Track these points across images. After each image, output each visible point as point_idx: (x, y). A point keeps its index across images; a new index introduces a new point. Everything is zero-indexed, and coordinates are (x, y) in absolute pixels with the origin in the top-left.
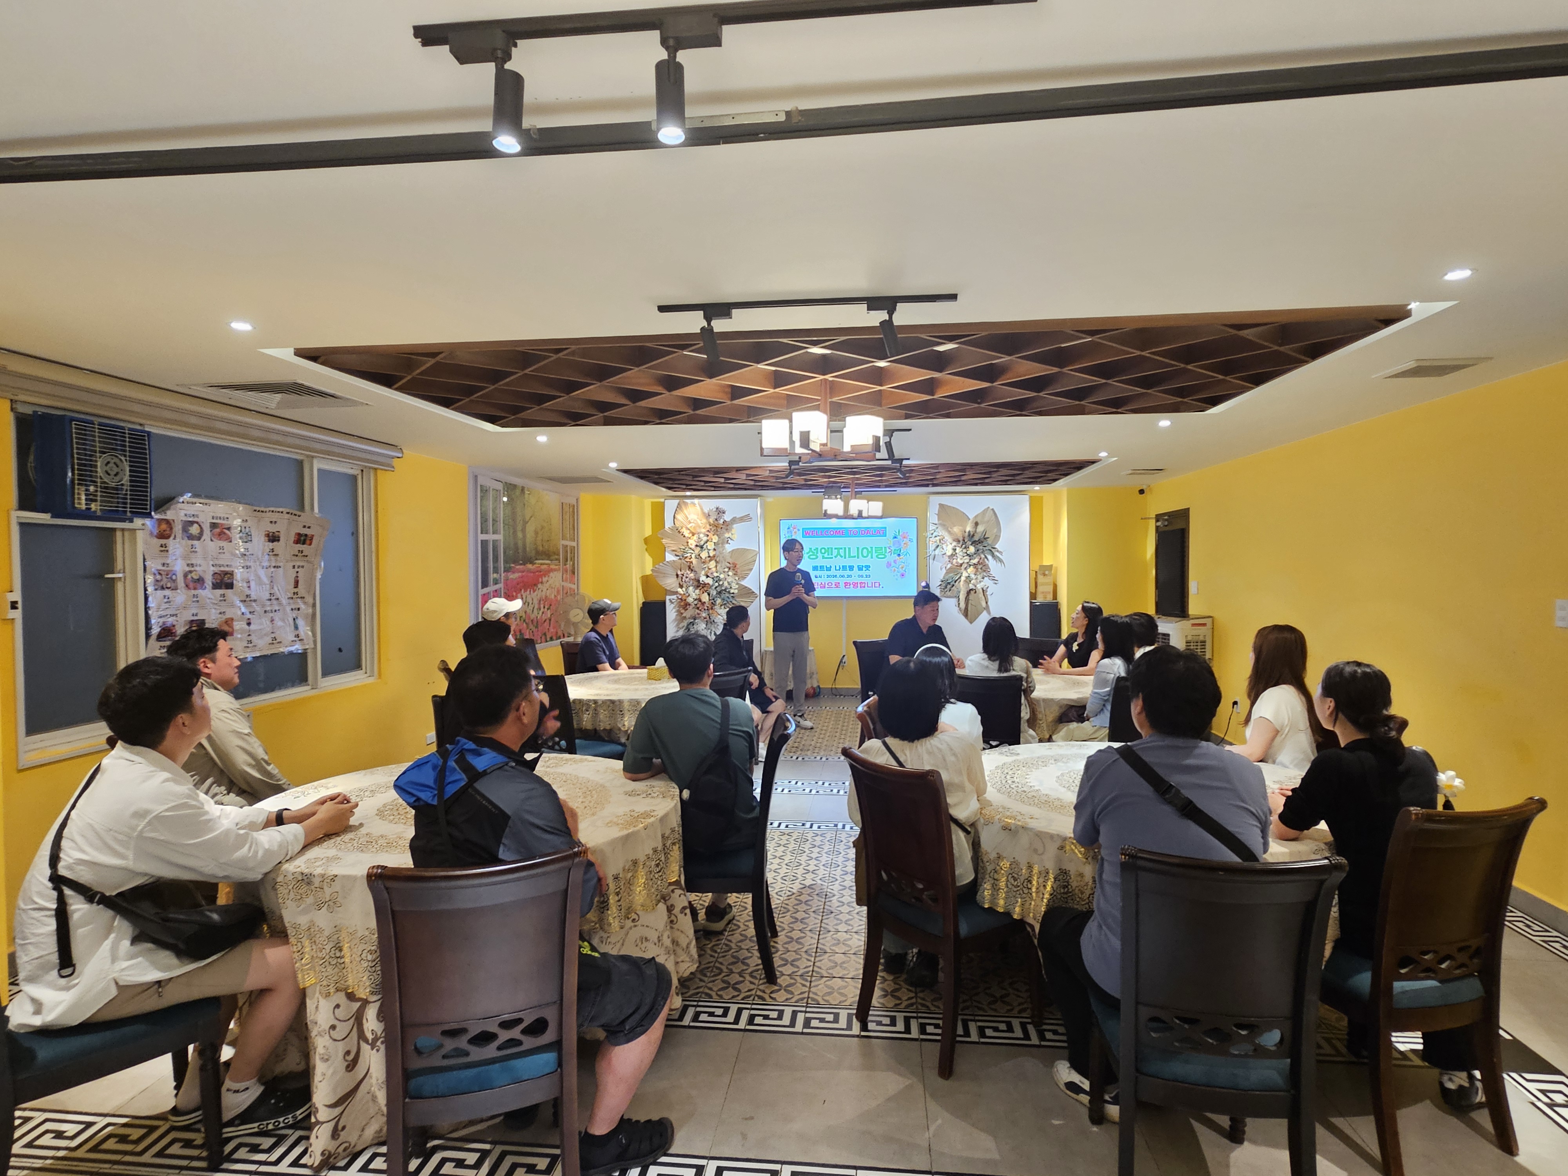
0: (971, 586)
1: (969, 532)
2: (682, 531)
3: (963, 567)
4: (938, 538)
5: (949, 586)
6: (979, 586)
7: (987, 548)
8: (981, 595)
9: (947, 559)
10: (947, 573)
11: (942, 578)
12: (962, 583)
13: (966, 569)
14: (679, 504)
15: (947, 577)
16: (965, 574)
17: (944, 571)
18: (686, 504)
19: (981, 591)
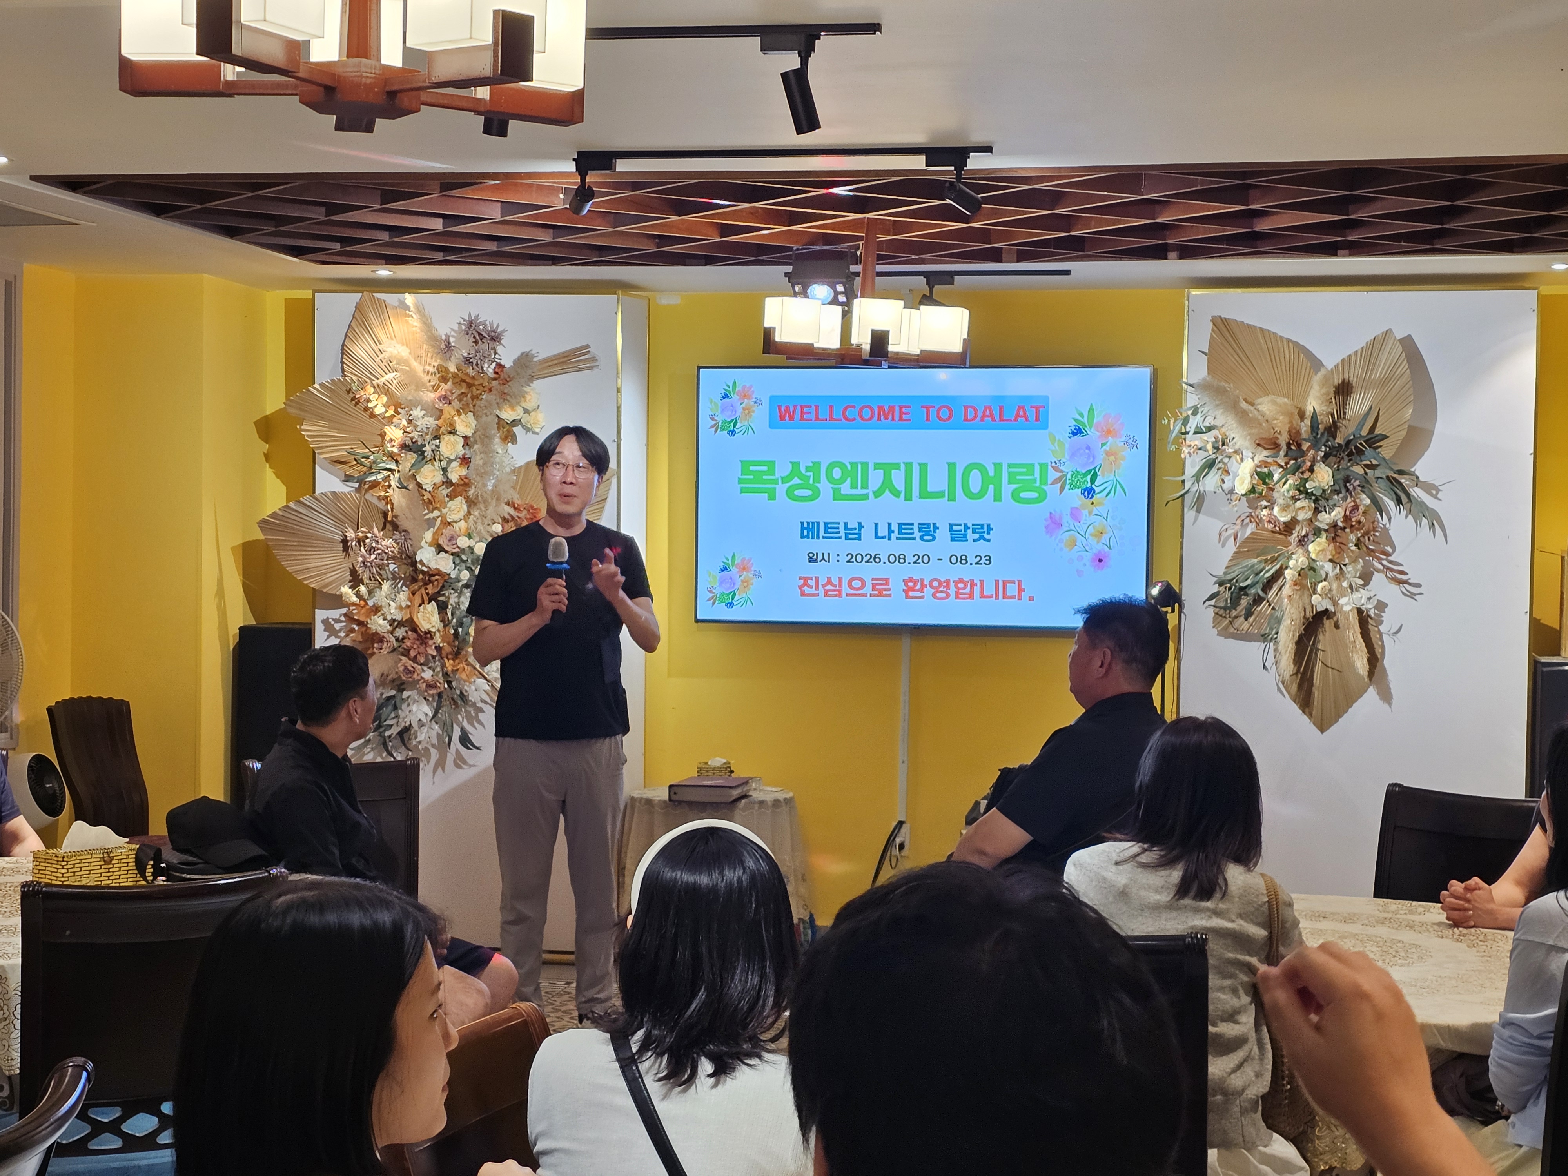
0: (1319, 602)
1: (1314, 416)
2: (362, 395)
3: (1294, 538)
4: (1209, 437)
5: (1244, 602)
6: (1347, 604)
7: (1378, 473)
8: (1354, 633)
9: (1243, 507)
10: (1238, 555)
11: (1220, 572)
12: (1287, 590)
13: (1302, 542)
14: (358, 307)
15: (1237, 570)
16: (1298, 561)
17: (1231, 548)
18: (381, 307)
19: (1354, 619)
